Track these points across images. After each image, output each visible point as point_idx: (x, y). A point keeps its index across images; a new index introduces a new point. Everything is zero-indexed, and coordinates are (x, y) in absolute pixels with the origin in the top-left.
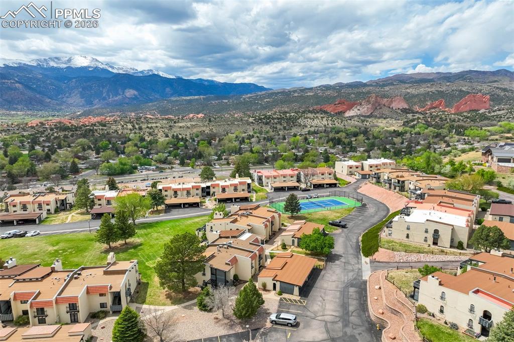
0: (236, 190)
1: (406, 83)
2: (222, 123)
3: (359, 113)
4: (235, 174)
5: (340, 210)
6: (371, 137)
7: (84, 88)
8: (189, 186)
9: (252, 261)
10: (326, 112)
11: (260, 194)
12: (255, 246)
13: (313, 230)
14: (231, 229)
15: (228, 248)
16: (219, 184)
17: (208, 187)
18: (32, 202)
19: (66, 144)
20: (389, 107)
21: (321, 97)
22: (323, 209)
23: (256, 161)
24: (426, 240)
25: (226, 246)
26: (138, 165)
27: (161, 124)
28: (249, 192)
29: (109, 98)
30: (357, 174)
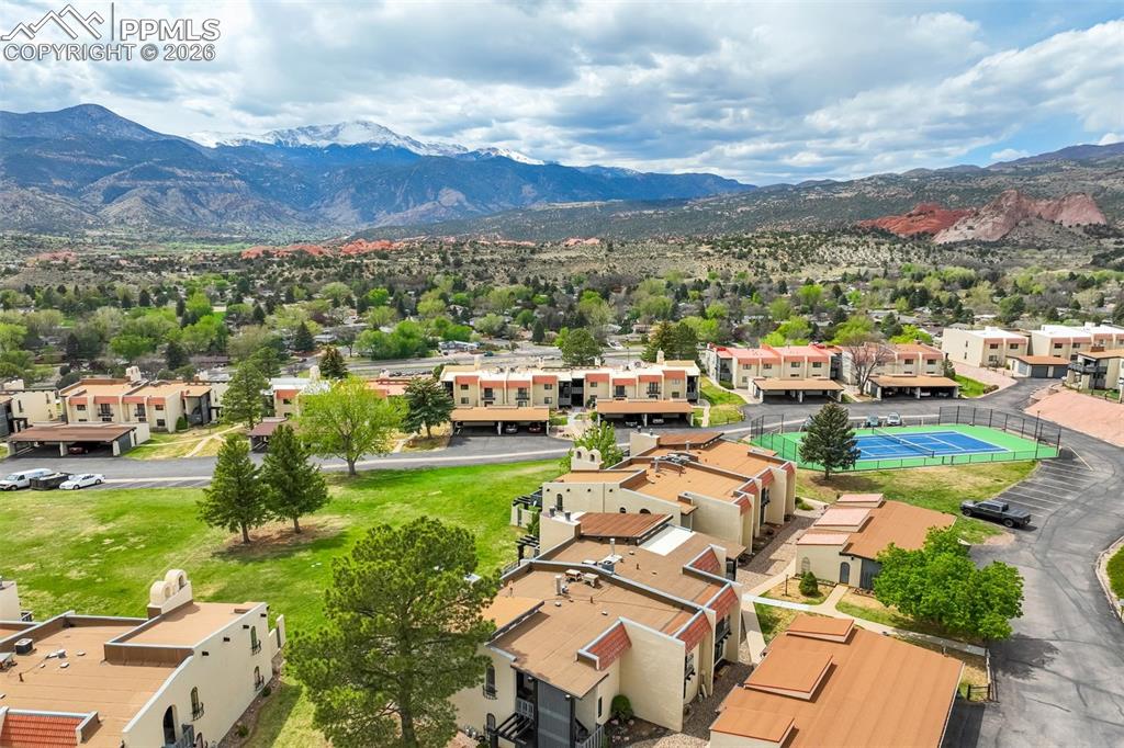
0: (654, 392)
2: (636, 254)
3: (970, 235)
4: (656, 354)
5: (988, 468)
6: (1008, 289)
7: (358, 189)
8: (525, 376)
9: (689, 648)
10: (885, 234)
11: (722, 407)
12: (702, 585)
13: (931, 537)
14: (623, 510)
15: (597, 585)
16: (608, 375)
17: (578, 383)
18: (123, 398)
19: (302, 292)
20: (1053, 222)
21: (872, 200)
22: (930, 461)
23: (713, 338)
25: (591, 577)
26: (440, 338)
27: (502, 255)
28: (693, 401)
29: (408, 208)
30: (1017, 364)
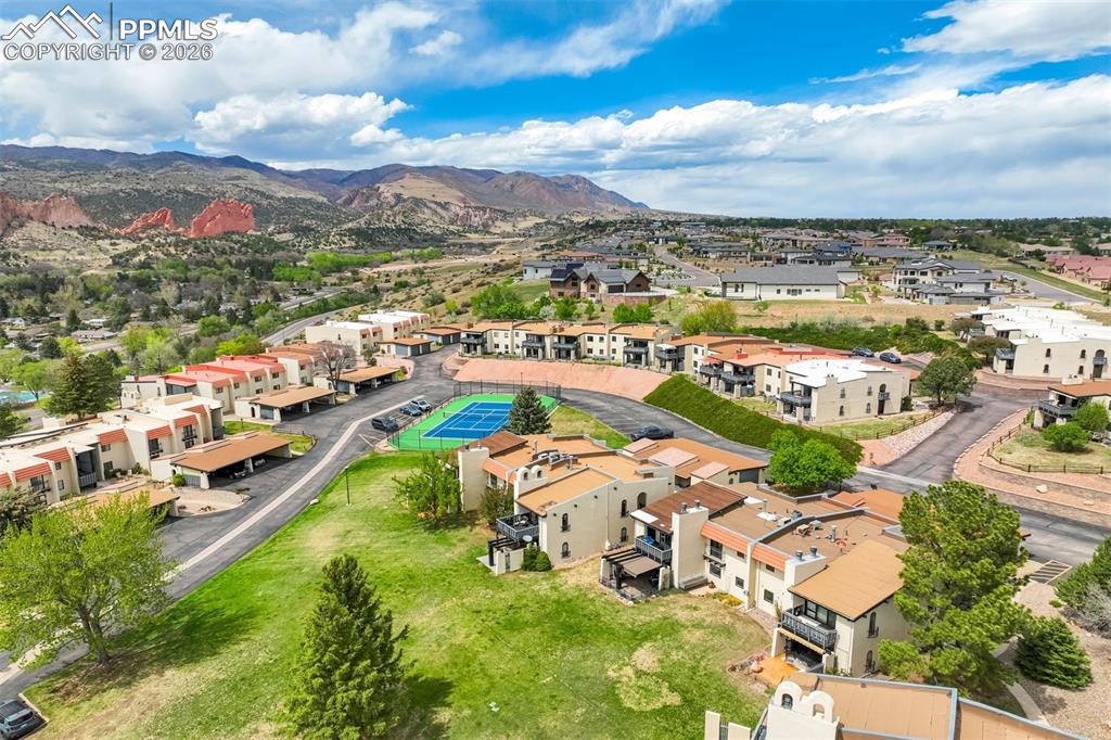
0: (189, 438)
1: (39, 168)
16: (122, 431)
20: (46, 223)
24: (868, 411)
30: (393, 347)
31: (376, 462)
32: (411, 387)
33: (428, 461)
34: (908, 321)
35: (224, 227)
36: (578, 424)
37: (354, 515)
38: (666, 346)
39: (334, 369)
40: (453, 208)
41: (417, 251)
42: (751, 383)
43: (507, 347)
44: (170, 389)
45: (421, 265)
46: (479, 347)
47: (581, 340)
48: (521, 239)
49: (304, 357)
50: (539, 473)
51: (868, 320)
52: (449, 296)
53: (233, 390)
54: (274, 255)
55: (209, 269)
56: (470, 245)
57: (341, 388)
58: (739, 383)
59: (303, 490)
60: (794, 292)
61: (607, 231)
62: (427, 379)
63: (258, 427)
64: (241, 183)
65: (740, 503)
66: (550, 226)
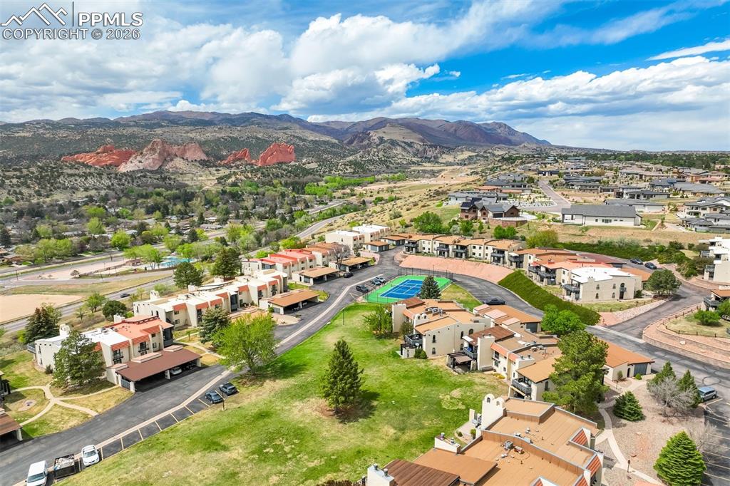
0: (274, 290)
1: (180, 124)
3: (141, 166)
16: (246, 286)
20: (183, 158)
24: (613, 297)
30: (369, 246)
31: (357, 307)
32: (376, 269)
33: (379, 309)
34: (671, 243)
35: (277, 160)
36: (458, 294)
37: (346, 330)
38: (514, 254)
39: (339, 258)
40: (415, 146)
41: (391, 175)
42: (554, 278)
43: (429, 249)
44: (264, 266)
45: (392, 185)
46: (414, 249)
47: (469, 248)
48: (458, 167)
49: (325, 251)
50: (425, 317)
51: (647, 241)
52: (404, 213)
53: (292, 267)
54: (305, 177)
55: (270, 188)
56: (425, 172)
57: (342, 268)
58: (547, 277)
59: (323, 318)
60: (607, 221)
61: (516, 163)
62: (386, 265)
63: (303, 287)
64: (288, 132)
65: (512, 336)
66: (478, 158)
